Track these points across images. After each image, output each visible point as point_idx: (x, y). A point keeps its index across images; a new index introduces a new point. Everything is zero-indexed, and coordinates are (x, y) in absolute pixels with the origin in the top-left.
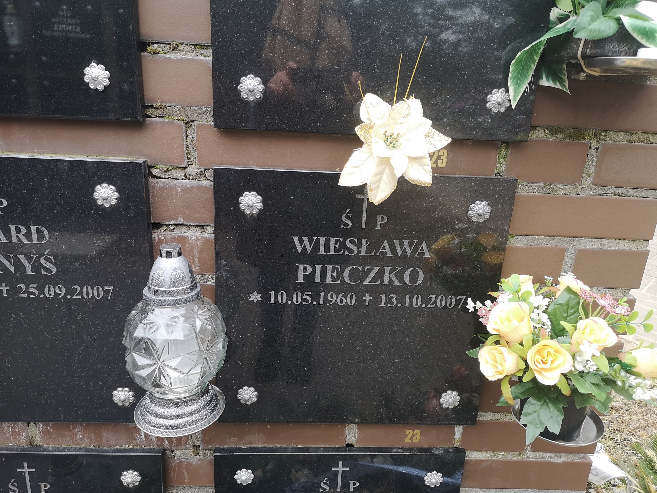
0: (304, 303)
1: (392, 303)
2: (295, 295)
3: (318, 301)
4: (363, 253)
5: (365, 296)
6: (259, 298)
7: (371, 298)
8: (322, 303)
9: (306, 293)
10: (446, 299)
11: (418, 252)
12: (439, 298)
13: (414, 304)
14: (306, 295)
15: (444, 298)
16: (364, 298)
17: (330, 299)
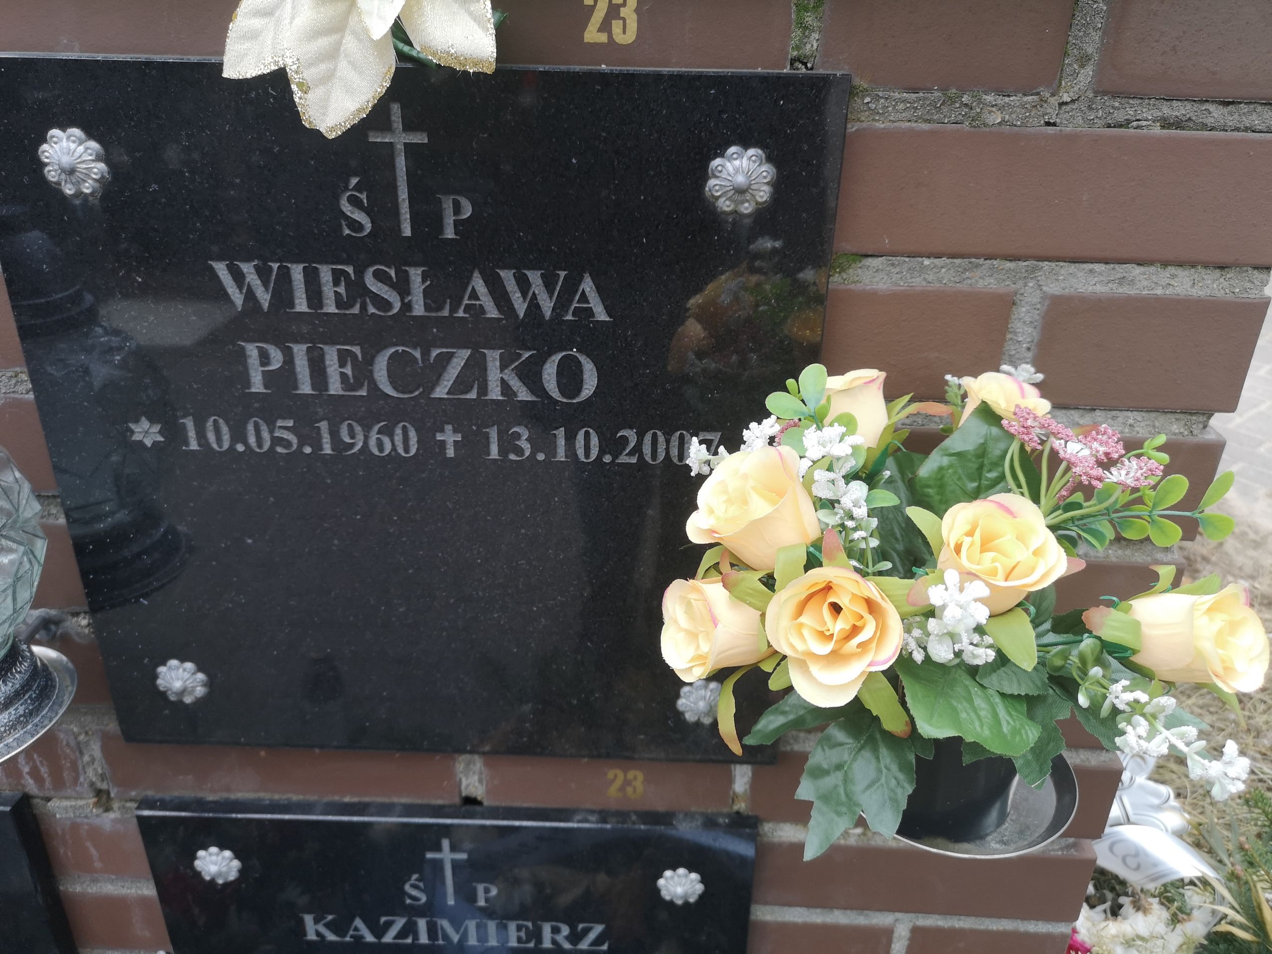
0: (279, 450)
1: (519, 451)
2: (250, 428)
3: (317, 445)
4: (419, 309)
5: (442, 431)
6: (158, 435)
7: (459, 437)
8: (327, 449)
9: (280, 423)
10: (668, 442)
11: (573, 308)
12: (648, 438)
13: (581, 453)
14: (280, 427)
15: (661, 439)
16: (439, 437)
17: (347, 440)
